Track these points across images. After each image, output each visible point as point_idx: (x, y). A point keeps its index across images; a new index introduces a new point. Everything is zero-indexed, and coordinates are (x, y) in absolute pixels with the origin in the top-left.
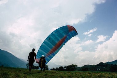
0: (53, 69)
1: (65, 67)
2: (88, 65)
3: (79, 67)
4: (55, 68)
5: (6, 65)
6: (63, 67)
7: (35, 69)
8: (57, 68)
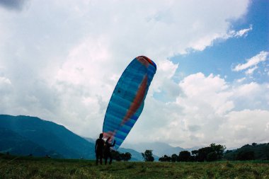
0: (165, 159)
1: (193, 152)
2: (254, 144)
3: (231, 151)
4: (170, 155)
5: (55, 154)
6: (190, 151)
7: (123, 161)
8: (174, 155)
